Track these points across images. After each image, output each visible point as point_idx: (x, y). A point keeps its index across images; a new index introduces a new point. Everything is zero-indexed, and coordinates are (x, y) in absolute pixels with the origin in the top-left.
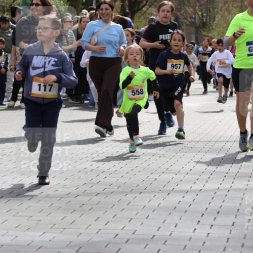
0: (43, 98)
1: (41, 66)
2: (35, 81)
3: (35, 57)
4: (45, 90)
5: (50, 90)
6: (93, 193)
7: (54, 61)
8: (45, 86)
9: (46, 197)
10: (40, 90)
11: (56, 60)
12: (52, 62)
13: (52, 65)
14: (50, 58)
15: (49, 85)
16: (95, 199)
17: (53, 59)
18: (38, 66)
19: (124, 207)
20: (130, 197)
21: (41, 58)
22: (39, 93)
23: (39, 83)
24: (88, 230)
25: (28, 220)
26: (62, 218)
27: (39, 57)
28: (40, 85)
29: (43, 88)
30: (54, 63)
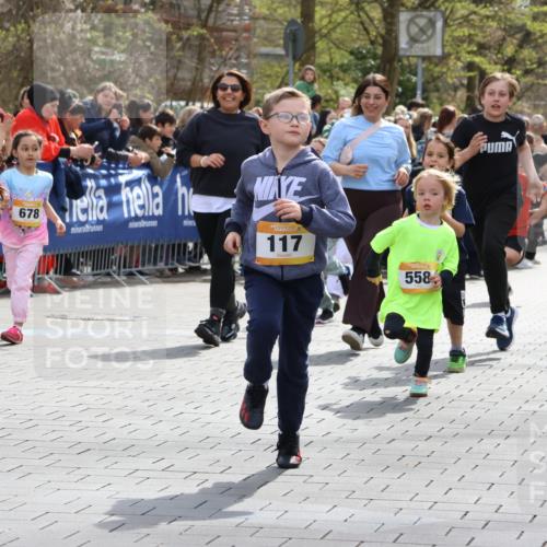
0: (282, 267)
1: (271, 197)
2: (262, 231)
3: (259, 179)
4: (285, 249)
5: (296, 249)
6: (422, 436)
7: (300, 184)
8: (284, 240)
9: (336, 441)
10: (272, 249)
11: (304, 180)
12: (295, 187)
13: (296, 193)
14: (291, 178)
15: (293, 237)
16: (424, 447)
17: (297, 180)
18: (265, 199)
19: (477, 462)
20: (488, 444)
21: (270, 180)
22: (272, 255)
23: (269, 235)
24: (413, 504)
25: (304, 482)
26: (365, 480)
27: (266, 178)
28: (272, 239)
29: (278, 245)
30: (299, 188)
